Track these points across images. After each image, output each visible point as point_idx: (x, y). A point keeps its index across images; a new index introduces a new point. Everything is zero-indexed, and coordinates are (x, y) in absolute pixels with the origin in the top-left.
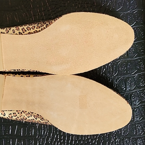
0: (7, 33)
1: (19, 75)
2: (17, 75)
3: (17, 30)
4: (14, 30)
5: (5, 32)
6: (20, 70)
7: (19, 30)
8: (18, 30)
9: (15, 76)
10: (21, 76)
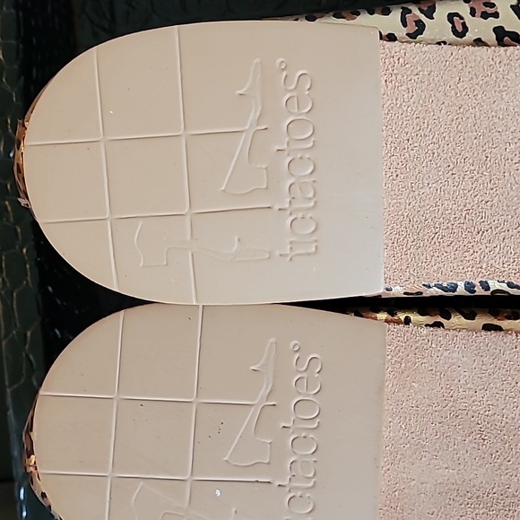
0: (412, 36)
1: (470, 316)
2: (457, 320)
3: (478, 13)
4: (457, 15)
5: (401, 32)
6: (487, 288)
7: (496, 15)
8: (485, 16)
9: (438, 325)
10: (487, 328)
